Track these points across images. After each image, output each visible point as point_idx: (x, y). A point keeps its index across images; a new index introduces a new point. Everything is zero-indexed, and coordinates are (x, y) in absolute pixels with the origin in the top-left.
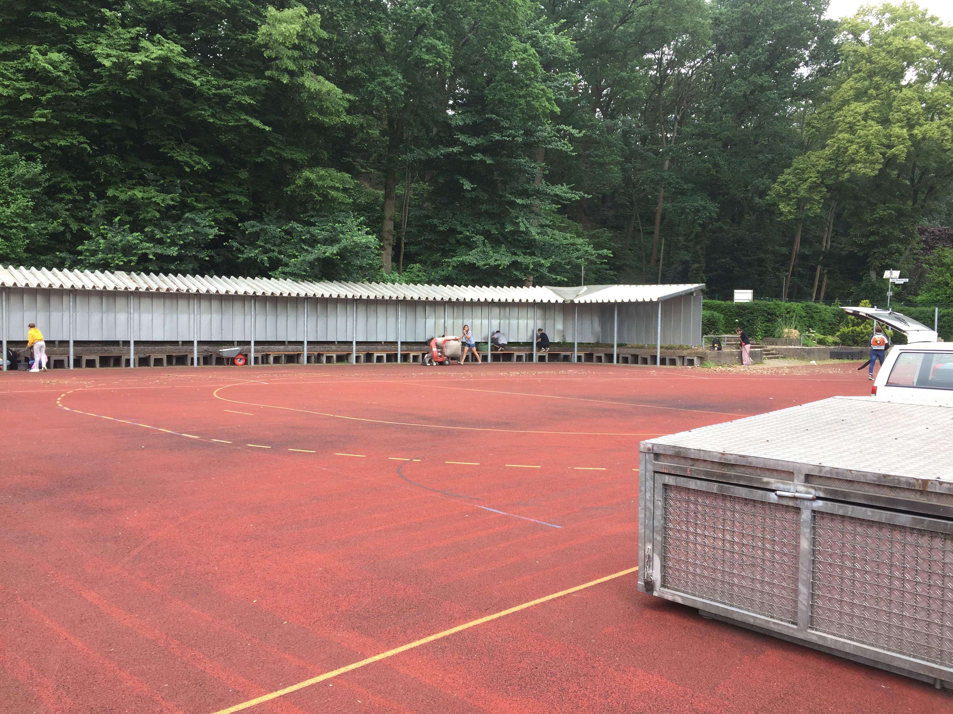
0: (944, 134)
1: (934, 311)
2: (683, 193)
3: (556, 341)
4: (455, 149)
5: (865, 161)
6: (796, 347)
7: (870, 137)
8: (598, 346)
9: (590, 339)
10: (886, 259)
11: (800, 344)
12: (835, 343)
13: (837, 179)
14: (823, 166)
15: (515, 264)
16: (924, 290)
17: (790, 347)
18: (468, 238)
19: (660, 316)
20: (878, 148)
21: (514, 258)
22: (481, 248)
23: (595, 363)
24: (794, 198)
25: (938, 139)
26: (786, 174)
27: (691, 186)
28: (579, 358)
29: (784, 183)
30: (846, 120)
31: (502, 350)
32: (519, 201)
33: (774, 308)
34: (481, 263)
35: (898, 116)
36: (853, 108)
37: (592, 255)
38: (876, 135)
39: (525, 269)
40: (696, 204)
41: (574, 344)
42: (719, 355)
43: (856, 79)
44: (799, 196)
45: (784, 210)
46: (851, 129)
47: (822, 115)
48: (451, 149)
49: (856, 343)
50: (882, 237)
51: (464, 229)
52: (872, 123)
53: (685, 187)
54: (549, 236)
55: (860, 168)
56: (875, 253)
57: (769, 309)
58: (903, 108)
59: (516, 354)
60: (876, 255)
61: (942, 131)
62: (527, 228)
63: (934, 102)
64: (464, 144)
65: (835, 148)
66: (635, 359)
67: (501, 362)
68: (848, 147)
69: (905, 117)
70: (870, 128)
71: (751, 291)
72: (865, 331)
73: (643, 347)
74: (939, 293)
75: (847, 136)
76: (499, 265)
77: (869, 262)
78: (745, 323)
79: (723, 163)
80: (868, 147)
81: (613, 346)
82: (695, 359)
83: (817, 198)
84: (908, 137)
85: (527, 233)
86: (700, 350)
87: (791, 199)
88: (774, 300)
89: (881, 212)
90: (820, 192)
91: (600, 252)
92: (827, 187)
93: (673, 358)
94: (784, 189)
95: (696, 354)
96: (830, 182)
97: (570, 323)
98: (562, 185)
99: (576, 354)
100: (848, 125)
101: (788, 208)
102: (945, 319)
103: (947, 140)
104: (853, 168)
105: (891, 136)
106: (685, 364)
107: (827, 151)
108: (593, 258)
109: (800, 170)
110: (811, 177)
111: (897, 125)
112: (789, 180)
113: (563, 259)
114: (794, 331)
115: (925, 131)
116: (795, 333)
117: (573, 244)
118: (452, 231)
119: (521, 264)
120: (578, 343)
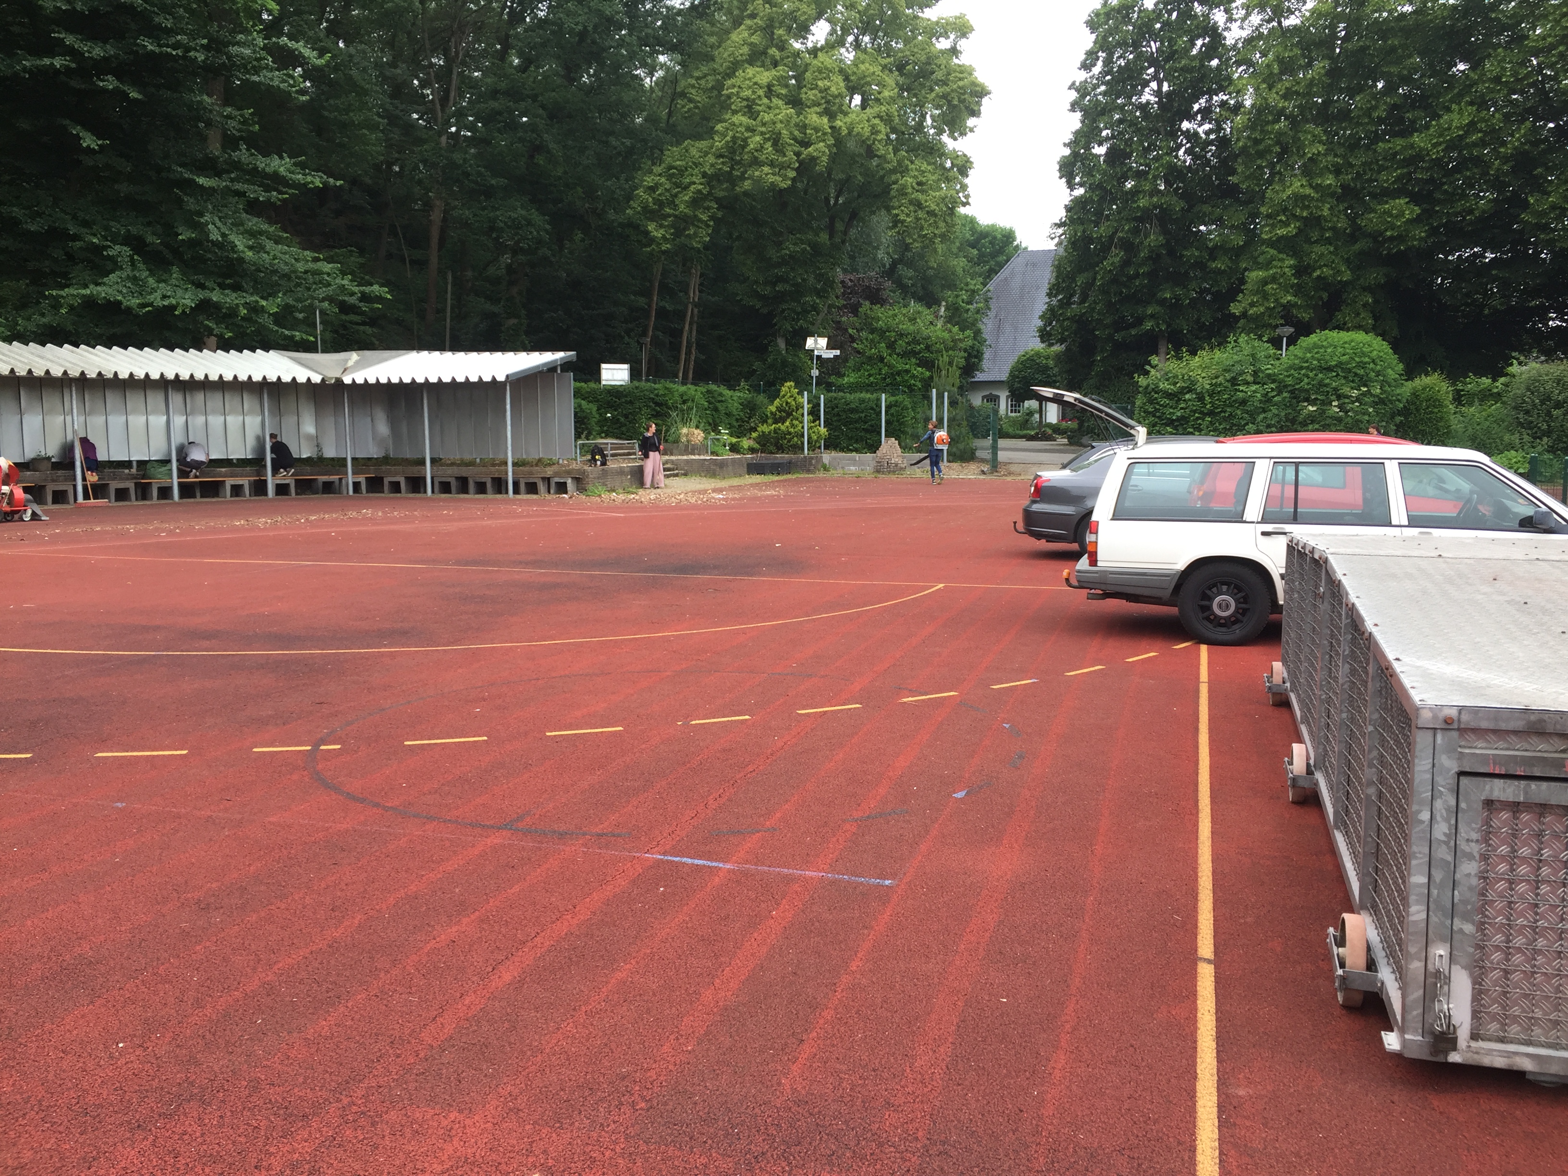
0: (875, 131)
1: (879, 400)
2: (489, 192)
3: (304, 456)
4: (58, 62)
5: (772, 164)
6: (702, 457)
7: (779, 126)
8: (387, 464)
9: (373, 451)
10: (799, 320)
11: (707, 452)
12: (752, 450)
13: (733, 189)
14: (712, 165)
15: (204, 306)
16: (850, 367)
17: (693, 457)
18: (97, 250)
19: (508, 407)
20: (791, 145)
21: (202, 295)
22: (128, 271)
23: (386, 494)
24: (669, 216)
25: (868, 139)
26: (655, 175)
27: (503, 181)
28: (357, 486)
29: (652, 189)
30: (742, 94)
31: (196, 477)
32: (201, 181)
33: (664, 395)
34: (134, 302)
35: (815, 95)
36: (750, 75)
37: (352, 294)
38: (787, 122)
39: (228, 316)
40: (514, 215)
41: (345, 459)
42: (605, 473)
43: (750, 28)
44: (677, 213)
45: (655, 234)
46: (750, 109)
47: (703, 82)
48: (47, 61)
49: (780, 449)
50: (793, 285)
51: (84, 230)
52: (780, 102)
53: (493, 182)
54: (268, 253)
55: (767, 175)
56: (783, 311)
57: (657, 395)
58: (820, 83)
59: (230, 482)
60: (786, 313)
61: (873, 127)
62: (224, 235)
63: (859, 79)
64: (71, 52)
65: (728, 138)
66: (463, 485)
67: (199, 499)
68: (747, 138)
69: (823, 98)
70: (778, 111)
71: (626, 366)
72: (792, 430)
73: (472, 463)
74: (871, 372)
75: (745, 120)
76: (173, 308)
77: (775, 324)
78: (622, 419)
79: (555, 146)
80: (776, 141)
81: (422, 462)
82: (569, 481)
83: (704, 218)
84: (829, 131)
85: (224, 245)
86: (574, 466)
87: (666, 217)
88: (662, 381)
89: (790, 247)
90: (708, 208)
91: (367, 289)
92: (717, 200)
93: (531, 480)
94: (653, 199)
95: (568, 473)
96: (721, 194)
97: (329, 422)
98: (281, 158)
99: (351, 479)
100: (745, 103)
101: (662, 231)
102: (893, 410)
103: (879, 141)
104: (757, 173)
105: (805, 126)
106: (552, 491)
107: (719, 143)
108: (353, 300)
109: (676, 169)
110: (694, 183)
111: (812, 110)
112: (661, 185)
113: (298, 300)
114: (696, 432)
115: (851, 123)
116: (698, 435)
117: (316, 273)
118: (58, 235)
119: (217, 306)
120: (353, 459)
